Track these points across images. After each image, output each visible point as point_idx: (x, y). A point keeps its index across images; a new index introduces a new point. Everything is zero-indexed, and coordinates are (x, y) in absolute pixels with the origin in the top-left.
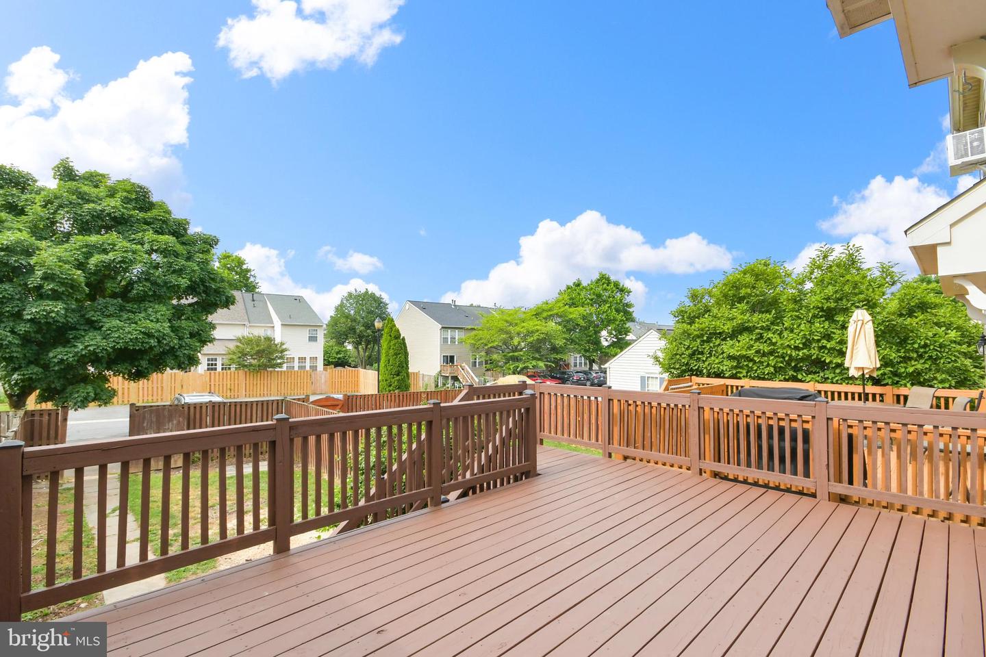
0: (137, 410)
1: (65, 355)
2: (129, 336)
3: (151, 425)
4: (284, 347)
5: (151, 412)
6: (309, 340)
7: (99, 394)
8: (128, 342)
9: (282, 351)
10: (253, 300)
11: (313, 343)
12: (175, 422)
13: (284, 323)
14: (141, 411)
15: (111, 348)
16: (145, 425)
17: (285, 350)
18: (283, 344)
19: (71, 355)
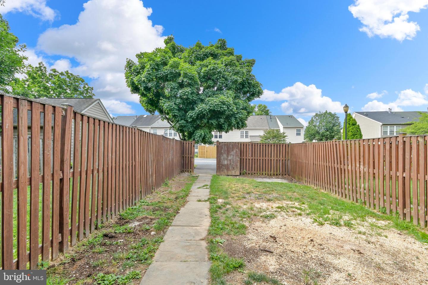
0: (219, 144)
1: (192, 114)
2: (215, 103)
3: (225, 152)
4: (285, 135)
5: (225, 144)
6: (297, 135)
7: (206, 135)
8: (214, 106)
9: (284, 137)
10: (271, 119)
11: (298, 136)
12: (235, 151)
13: (284, 127)
14: (221, 145)
15: (208, 109)
16: (222, 151)
17: (286, 136)
18: (285, 133)
19: (194, 114)
